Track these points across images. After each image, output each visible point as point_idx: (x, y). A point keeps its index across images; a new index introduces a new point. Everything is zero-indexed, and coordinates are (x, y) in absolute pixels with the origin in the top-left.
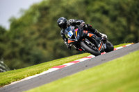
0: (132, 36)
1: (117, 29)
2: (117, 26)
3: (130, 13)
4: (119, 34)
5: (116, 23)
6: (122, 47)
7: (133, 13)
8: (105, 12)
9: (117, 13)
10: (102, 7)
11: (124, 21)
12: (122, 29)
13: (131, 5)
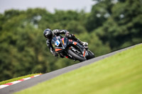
0: (40, 67)
1: (24, 59)
2: (25, 56)
3: (38, 43)
4: (27, 65)
5: (24, 53)
6: (29, 78)
7: (41, 43)
8: (13, 42)
9: (24, 42)
10: (10, 37)
11: (31, 51)
12: (30, 59)
13: (38, 35)
